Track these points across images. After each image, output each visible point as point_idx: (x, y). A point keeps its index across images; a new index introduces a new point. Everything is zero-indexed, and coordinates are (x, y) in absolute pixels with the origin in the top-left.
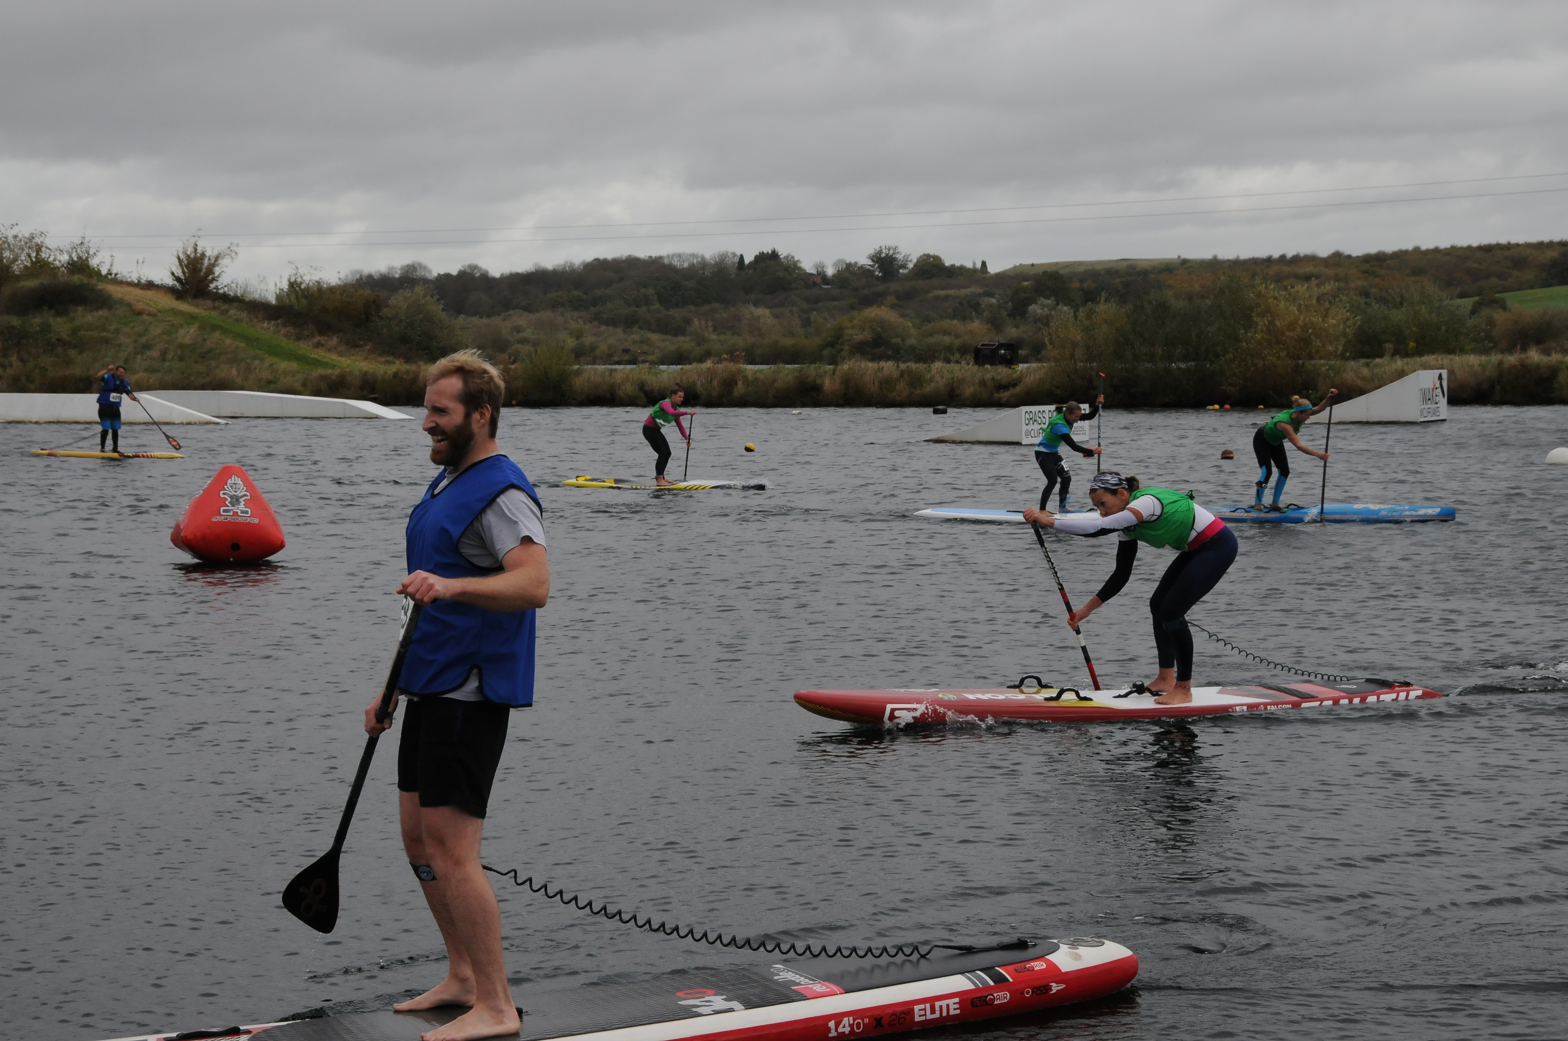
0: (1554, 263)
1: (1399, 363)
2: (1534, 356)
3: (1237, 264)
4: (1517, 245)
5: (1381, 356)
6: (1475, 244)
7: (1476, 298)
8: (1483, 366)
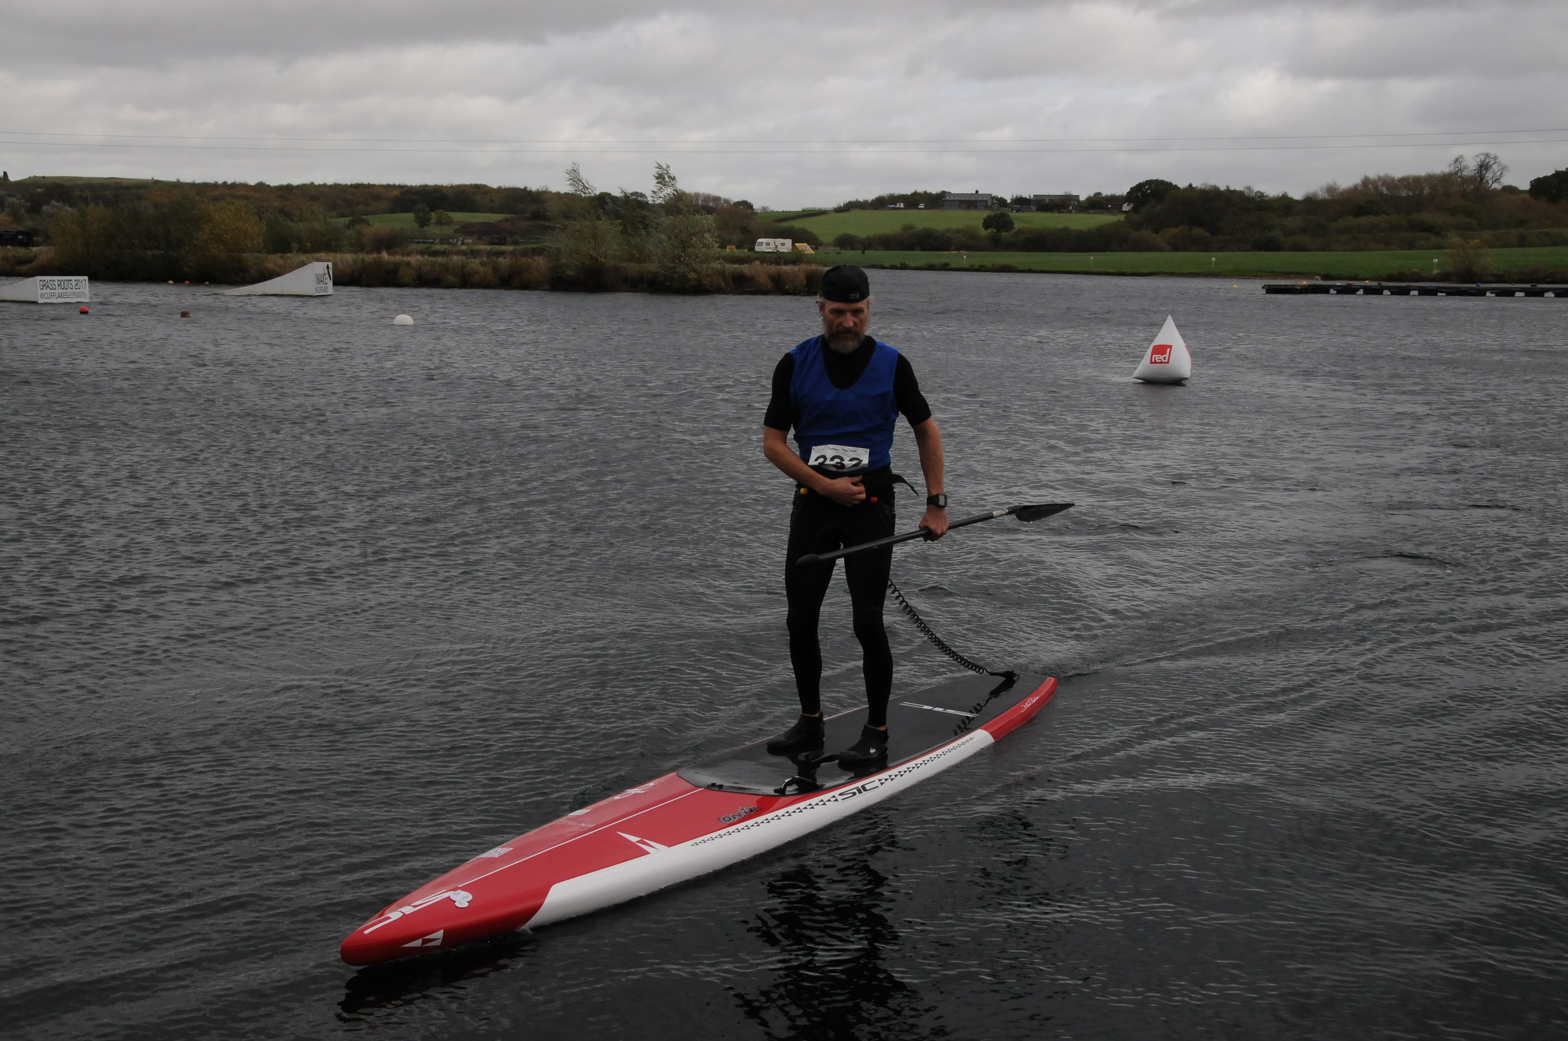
0: (397, 199)
1: (303, 257)
2: (385, 256)
3: (193, 185)
4: (374, 185)
5: (291, 252)
6: (349, 184)
7: (351, 218)
8: (355, 261)
